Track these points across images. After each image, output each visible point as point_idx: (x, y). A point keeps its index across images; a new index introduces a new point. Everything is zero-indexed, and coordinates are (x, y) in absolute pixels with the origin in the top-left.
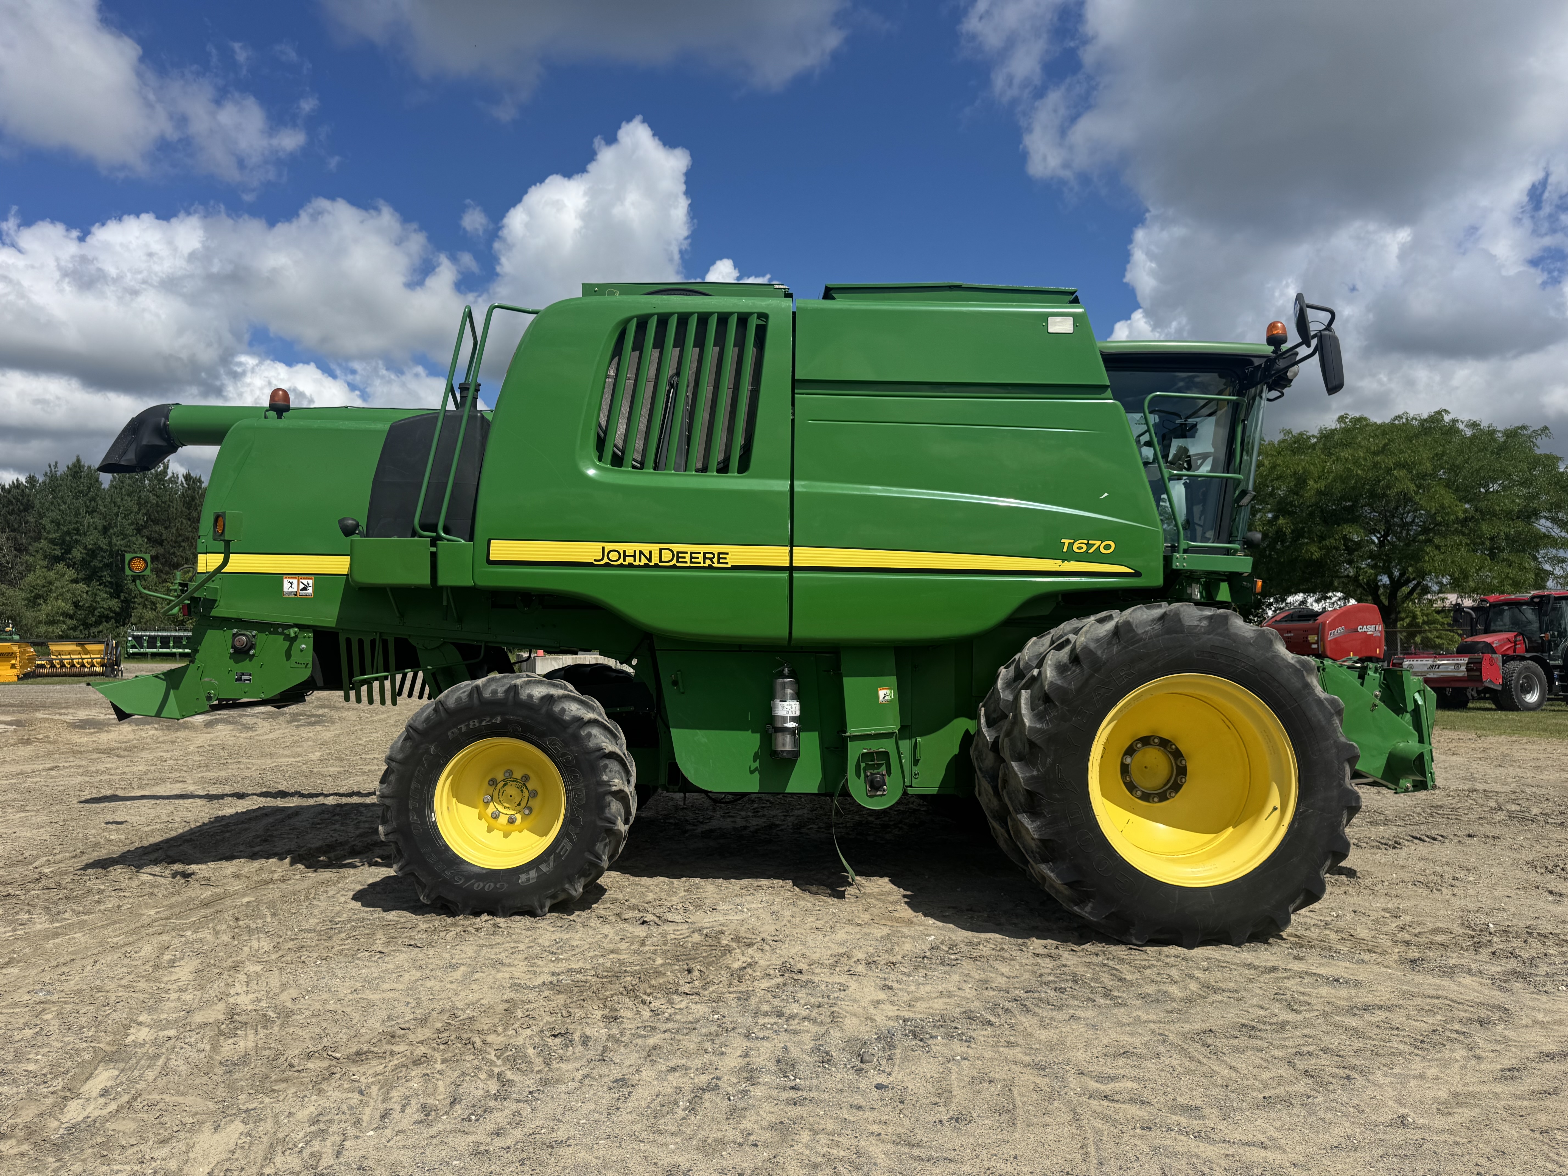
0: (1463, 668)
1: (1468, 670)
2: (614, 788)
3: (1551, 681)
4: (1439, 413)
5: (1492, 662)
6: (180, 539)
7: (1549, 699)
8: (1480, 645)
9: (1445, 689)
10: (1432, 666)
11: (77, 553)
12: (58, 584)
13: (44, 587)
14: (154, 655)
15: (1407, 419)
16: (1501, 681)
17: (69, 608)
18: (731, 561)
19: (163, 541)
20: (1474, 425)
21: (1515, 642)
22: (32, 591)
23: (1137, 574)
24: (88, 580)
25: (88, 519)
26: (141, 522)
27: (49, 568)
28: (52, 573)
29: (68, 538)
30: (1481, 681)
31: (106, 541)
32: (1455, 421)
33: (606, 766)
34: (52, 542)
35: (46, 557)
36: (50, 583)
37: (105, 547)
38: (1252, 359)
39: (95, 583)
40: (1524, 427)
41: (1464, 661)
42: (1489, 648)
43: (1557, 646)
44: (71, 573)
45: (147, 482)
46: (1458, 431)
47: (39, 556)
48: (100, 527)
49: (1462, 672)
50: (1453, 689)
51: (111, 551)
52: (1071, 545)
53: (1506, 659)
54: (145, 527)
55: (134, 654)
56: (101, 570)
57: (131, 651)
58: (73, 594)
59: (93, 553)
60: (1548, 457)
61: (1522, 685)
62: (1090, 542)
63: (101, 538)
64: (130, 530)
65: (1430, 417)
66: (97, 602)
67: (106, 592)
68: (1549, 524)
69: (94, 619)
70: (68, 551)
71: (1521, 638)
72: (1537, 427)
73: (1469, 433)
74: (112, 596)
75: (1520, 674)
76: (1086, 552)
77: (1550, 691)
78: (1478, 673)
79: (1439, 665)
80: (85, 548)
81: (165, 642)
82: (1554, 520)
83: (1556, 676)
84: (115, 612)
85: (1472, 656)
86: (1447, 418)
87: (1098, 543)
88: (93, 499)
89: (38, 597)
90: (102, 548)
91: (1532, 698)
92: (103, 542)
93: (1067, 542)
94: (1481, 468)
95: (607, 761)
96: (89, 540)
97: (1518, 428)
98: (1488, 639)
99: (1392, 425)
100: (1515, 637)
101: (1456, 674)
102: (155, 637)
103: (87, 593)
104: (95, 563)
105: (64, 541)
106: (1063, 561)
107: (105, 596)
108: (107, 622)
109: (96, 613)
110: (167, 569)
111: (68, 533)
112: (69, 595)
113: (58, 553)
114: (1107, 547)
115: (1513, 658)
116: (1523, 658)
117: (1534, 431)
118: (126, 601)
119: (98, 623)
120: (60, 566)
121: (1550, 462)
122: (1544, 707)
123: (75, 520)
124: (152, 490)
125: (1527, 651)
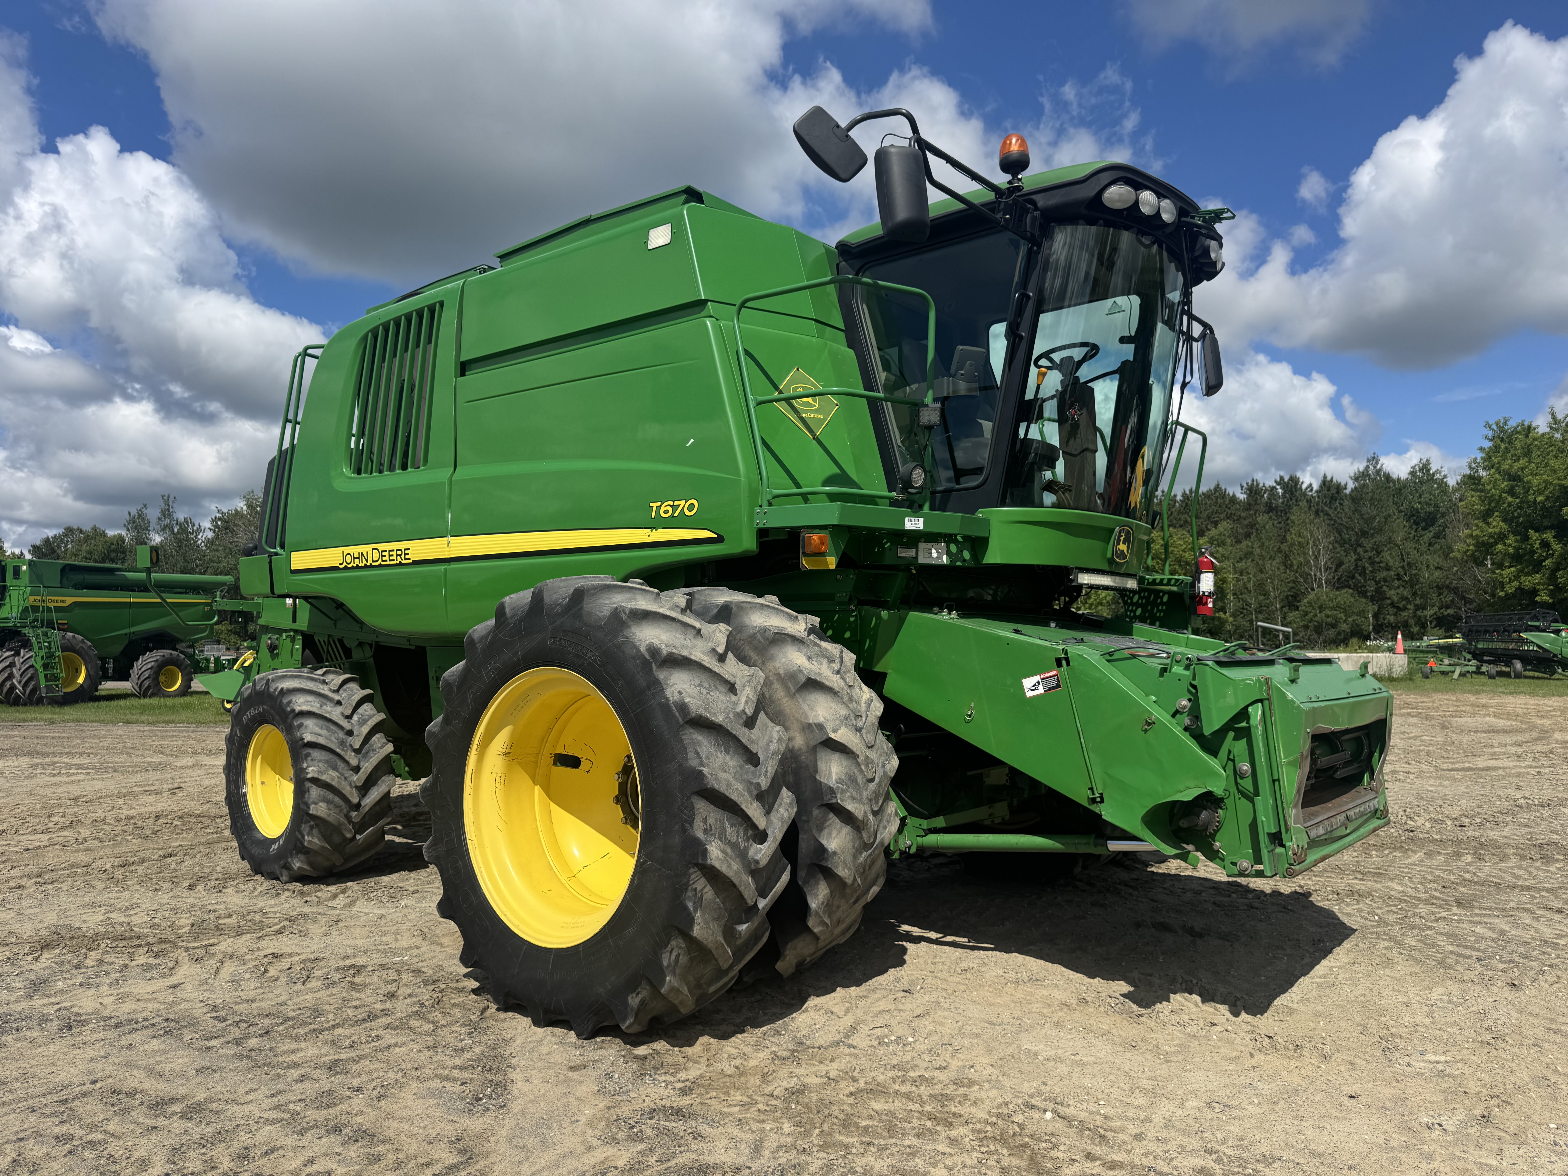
2: (309, 776)
18: (413, 556)
23: (719, 539)
33: (308, 755)
38: (1033, 197)
52: (659, 507)
62: (676, 503)
76: (672, 516)
87: (682, 503)
93: (654, 505)
95: (310, 751)
106: (652, 528)
114: (691, 507)
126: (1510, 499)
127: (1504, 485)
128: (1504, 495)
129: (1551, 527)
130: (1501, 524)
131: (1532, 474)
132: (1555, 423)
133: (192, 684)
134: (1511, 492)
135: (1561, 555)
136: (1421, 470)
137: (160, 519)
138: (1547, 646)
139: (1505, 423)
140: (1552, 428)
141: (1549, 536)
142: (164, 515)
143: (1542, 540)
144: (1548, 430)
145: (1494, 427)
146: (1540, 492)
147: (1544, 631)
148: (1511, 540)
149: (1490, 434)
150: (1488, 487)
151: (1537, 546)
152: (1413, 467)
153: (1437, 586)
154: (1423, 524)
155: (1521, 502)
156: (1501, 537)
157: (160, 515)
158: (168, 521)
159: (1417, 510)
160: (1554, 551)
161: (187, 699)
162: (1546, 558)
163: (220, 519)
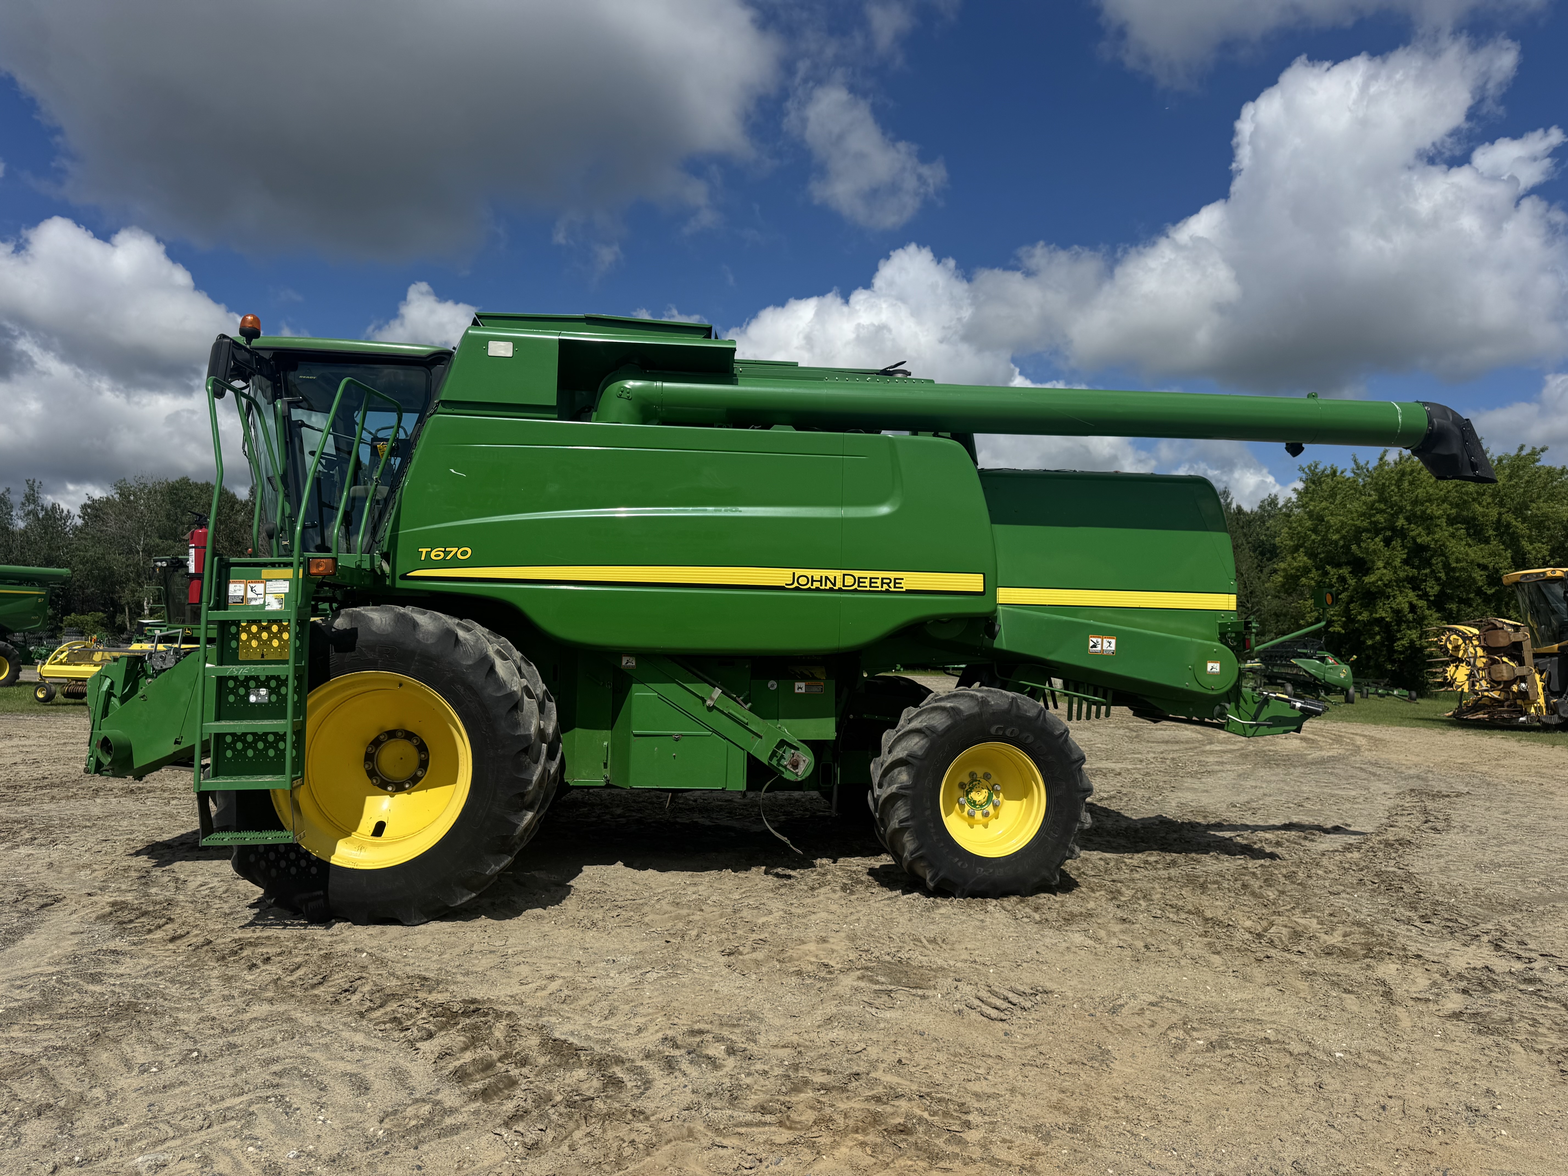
126: (1313, 537)
127: (1309, 524)
128: (1309, 533)
129: (1348, 563)
130: (1305, 558)
131: (1332, 515)
132: (1358, 469)
133: (21, 674)
134: (1315, 530)
135: (1355, 590)
136: (1270, 504)
137: (23, 504)
138: (1312, 671)
139: (1316, 467)
140: (1355, 473)
141: (1345, 571)
142: (28, 500)
143: (1339, 575)
144: (1353, 475)
145: (1306, 470)
146: (1338, 531)
147: (1311, 658)
148: (1314, 574)
149: (1304, 476)
150: (1294, 525)
151: (1334, 580)
152: (1263, 502)
153: (1275, 614)
154: (1268, 555)
155: (1323, 539)
156: (1306, 571)
157: (23, 500)
158: (32, 507)
159: (1262, 541)
160: (1350, 585)
161: (14, 690)
162: (1343, 592)
163: (89, 506)
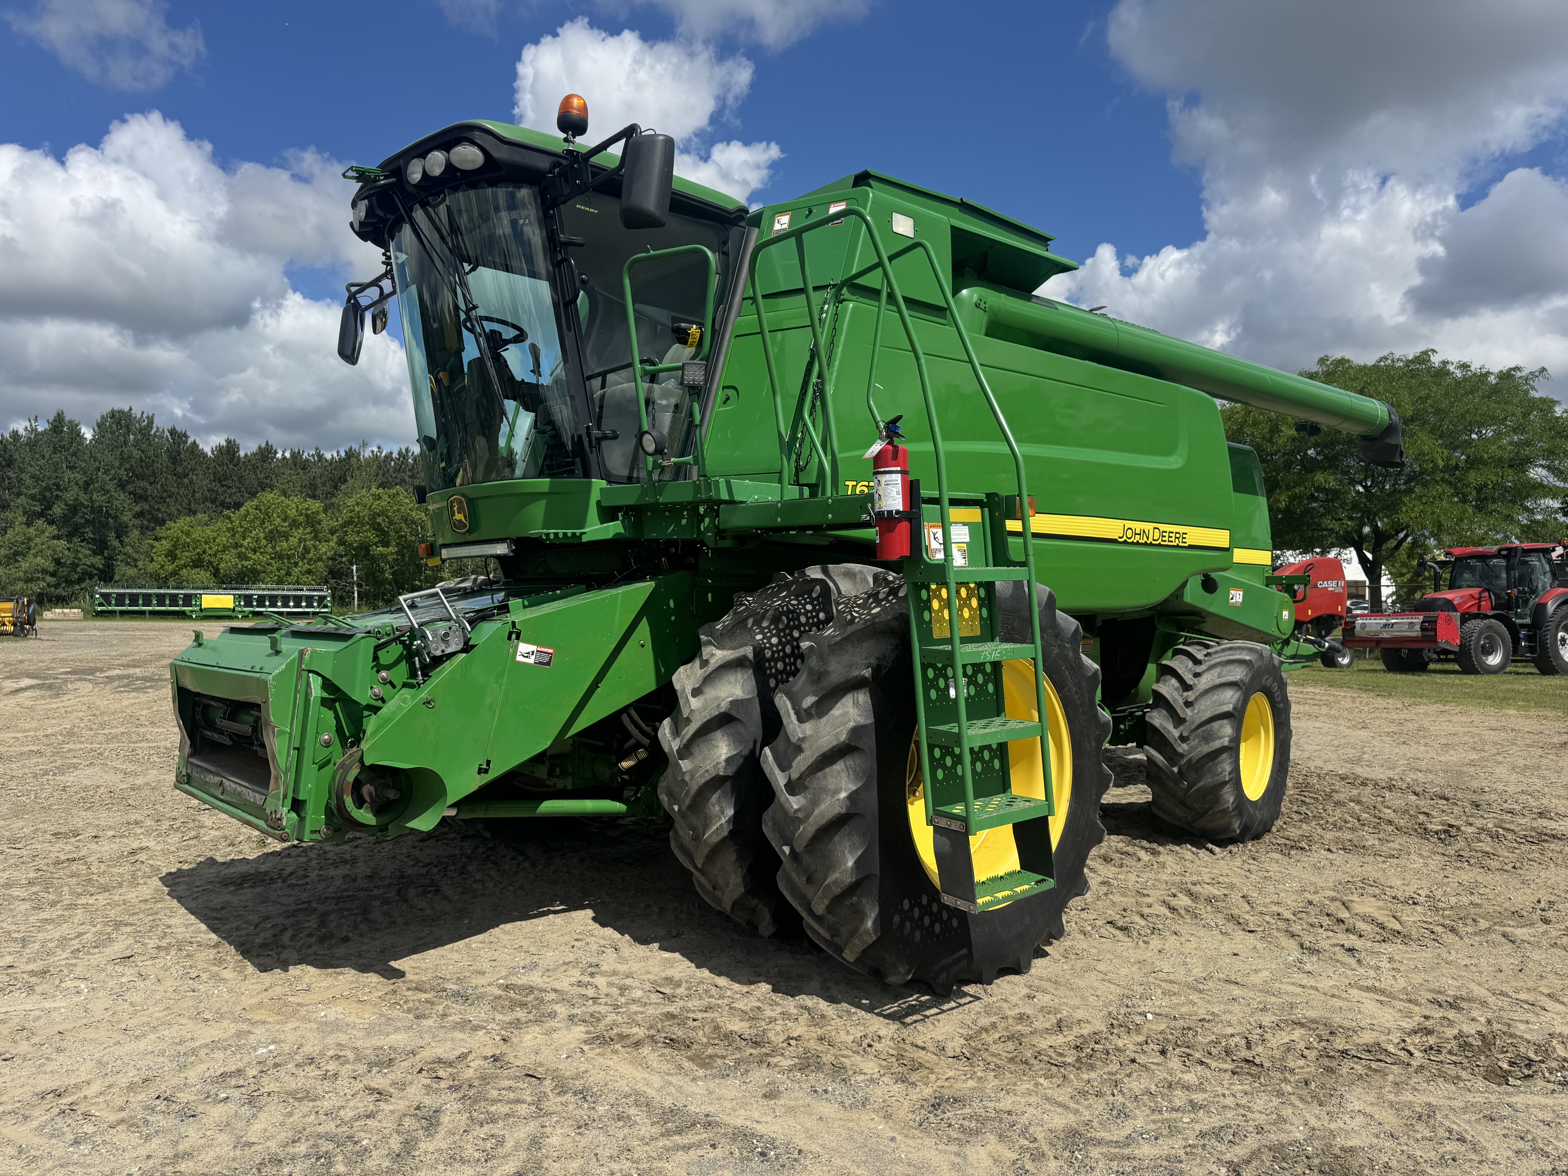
0: (1418, 627)
1: (1422, 629)
3: (1516, 641)
4: (1425, 353)
5: (1449, 620)
6: (165, 494)
7: (1513, 661)
8: (1440, 603)
9: (1400, 650)
10: (1385, 625)
11: (58, 510)
12: (38, 540)
13: (23, 543)
14: (122, 613)
15: (1393, 361)
16: (1458, 642)
17: (50, 566)
19: (147, 497)
20: (1464, 366)
21: (1480, 599)
22: (11, 548)
24: (70, 536)
25: (68, 475)
26: (125, 478)
27: (29, 524)
28: (31, 530)
29: (47, 494)
30: (1436, 641)
31: (87, 497)
32: (1445, 363)
34: (33, 497)
35: (25, 513)
36: (29, 539)
37: (86, 503)
39: (76, 540)
40: (1517, 369)
41: (1418, 619)
42: (1449, 605)
43: (1526, 602)
44: (52, 530)
45: (132, 437)
46: (1448, 373)
47: (20, 512)
48: (81, 483)
49: (1416, 632)
50: (1409, 650)
51: (92, 507)
53: (1465, 618)
54: (128, 482)
55: (102, 612)
56: (83, 526)
57: (99, 609)
58: (54, 550)
59: (74, 509)
60: (1543, 400)
61: (1483, 647)
63: (82, 494)
64: (111, 486)
65: (1416, 358)
66: (79, 559)
67: (89, 549)
68: (1544, 472)
69: (76, 576)
70: (49, 508)
71: (1486, 594)
72: (1536, 368)
73: (1459, 374)
74: (95, 553)
75: (1480, 634)
77: (1515, 652)
78: (1432, 633)
79: (1393, 624)
80: (66, 505)
81: (134, 599)
82: (1549, 468)
83: (1521, 636)
84: (98, 569)
85: (1428, 614)
86: (1436, 360)
88: (74, 454)
89: (16, 553)
90: (82, 504)
91: (1494, 660)
92: (83, 498)
94: (1467, 411)
96: (69, 496)
97: (1511, 369)
98: (1449, 595)
99: (1375, 367)
100: (1480, 593)
101: (1410, 634)
102: (123, 595)
103: (69, 549)
104: (78, 519)
105: (44, 497)
107: (87, 552)
108: (90, 579)
109: (79, 569)
110: (152, 525)
111: (48, 489)
112: (50, 552)
113: (38, 509)
115: (1476, 616)
116: (1486, 617)
117: (1531, 373)
118: (110, 558)
119: (80, 580)
120: (40, 523)
121: (1548, 404)
122: (1508, 670)
123: (54, 475)
124: (136, 444)
125: (1493, 609)
